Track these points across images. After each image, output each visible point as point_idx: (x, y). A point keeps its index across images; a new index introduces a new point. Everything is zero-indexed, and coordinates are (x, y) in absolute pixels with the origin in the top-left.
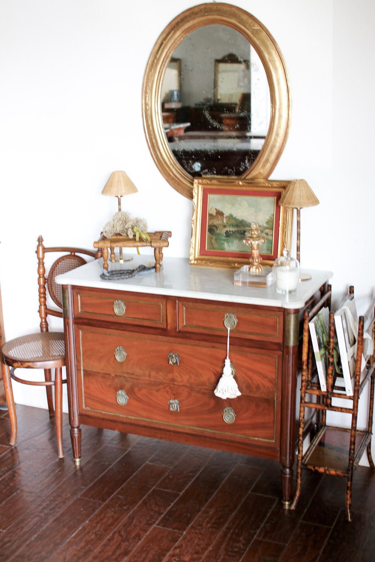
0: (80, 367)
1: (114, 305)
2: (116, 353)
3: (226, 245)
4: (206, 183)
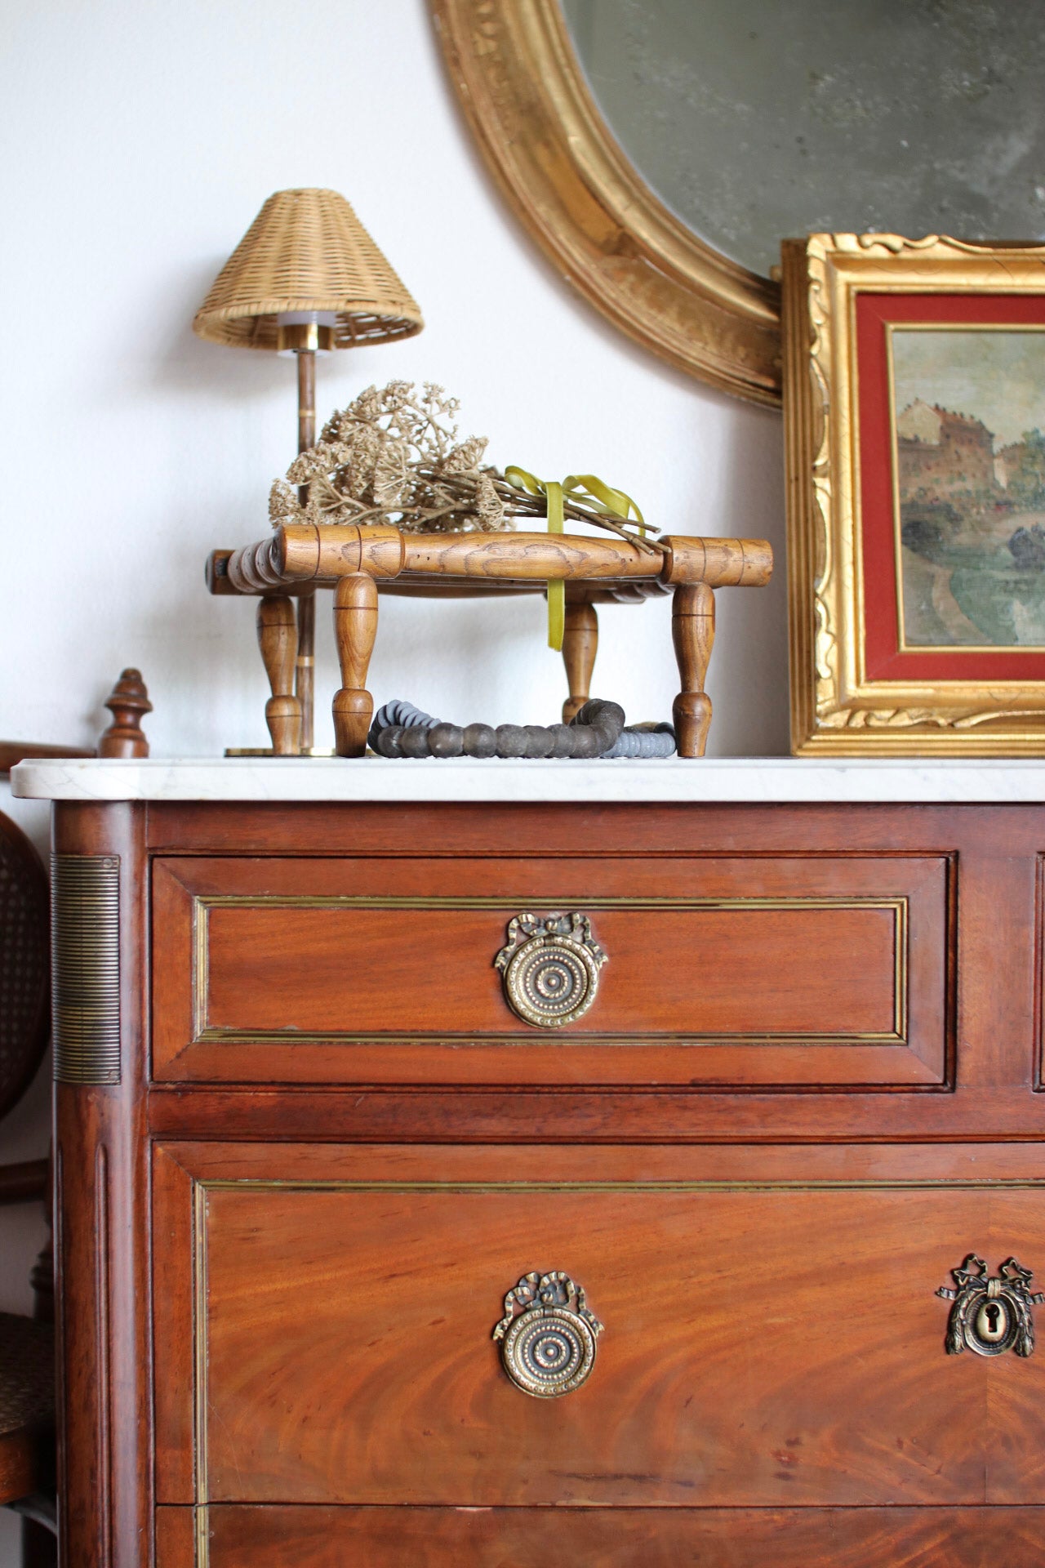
0: (187, 1477)
1: (508, 949)
2: (507, 1333)
3: (1019, 612)
4: (883, 253)
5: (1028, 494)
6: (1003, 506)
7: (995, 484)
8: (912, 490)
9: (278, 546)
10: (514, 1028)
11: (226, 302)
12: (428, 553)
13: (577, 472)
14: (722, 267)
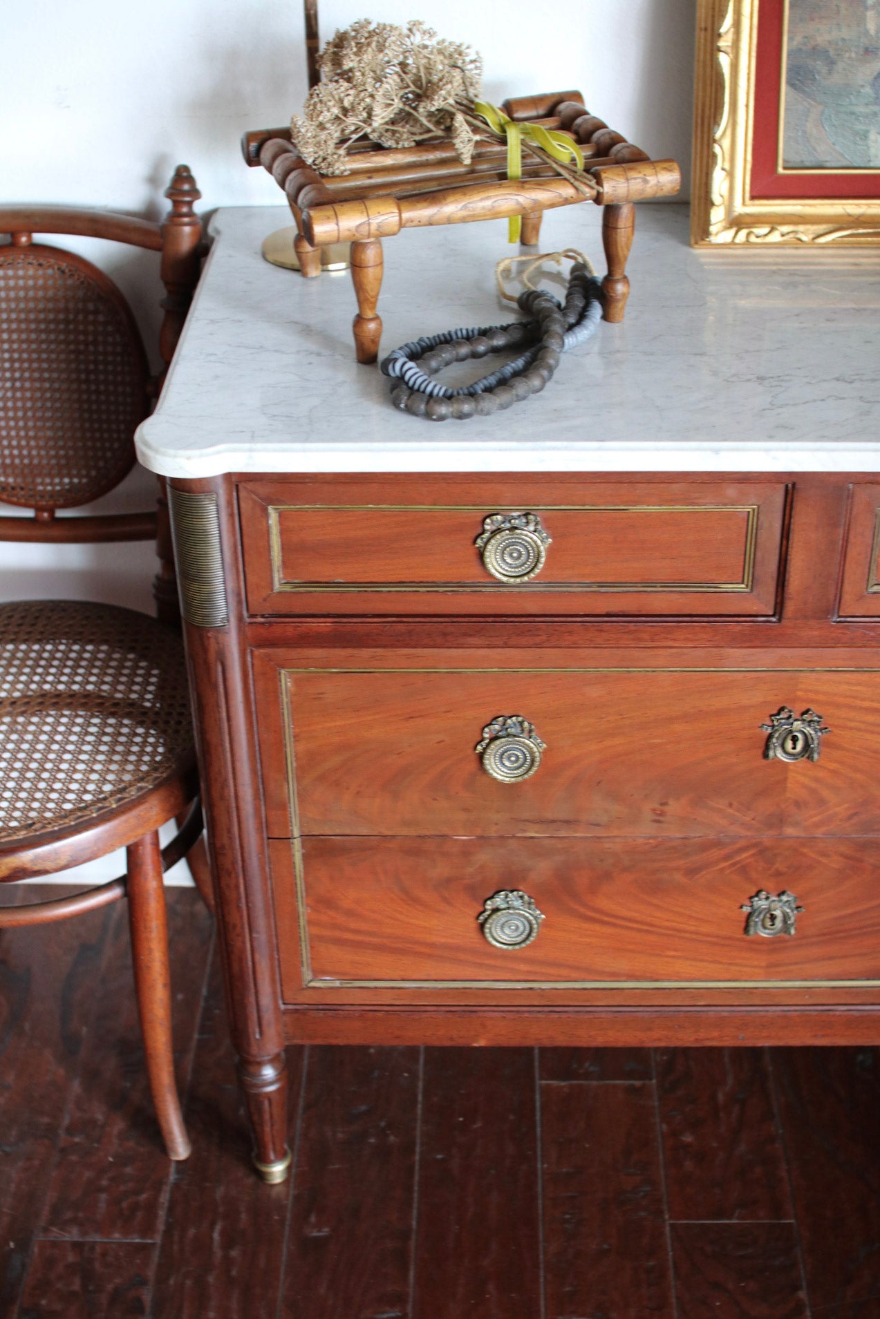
0: (286, 823)
1: (483, 536)
2: (485, 749)
6: (870, 52)
7: (867, 32)
8: (798, 39)
10: (488, 580)
12: (419, 217)
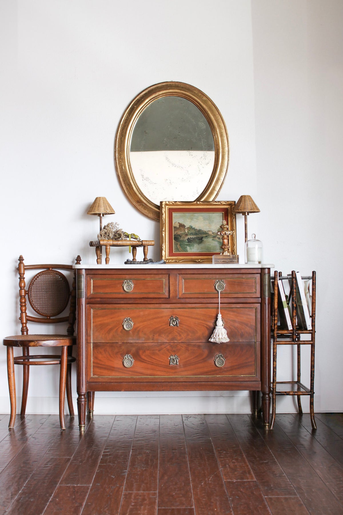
0: (90, 340)
1: (124, 284)
2: (124, 324)
3: (188, 248)
4: (172, 204)
5: (190, 233)
6: (187, 235)
7: (186, 232)
8: (175, 233)
9: (99, 242)
10: (124, 292)
11: (92, 211)
12: (115, 243)
13: (132, 233)
14: (153, 204)
